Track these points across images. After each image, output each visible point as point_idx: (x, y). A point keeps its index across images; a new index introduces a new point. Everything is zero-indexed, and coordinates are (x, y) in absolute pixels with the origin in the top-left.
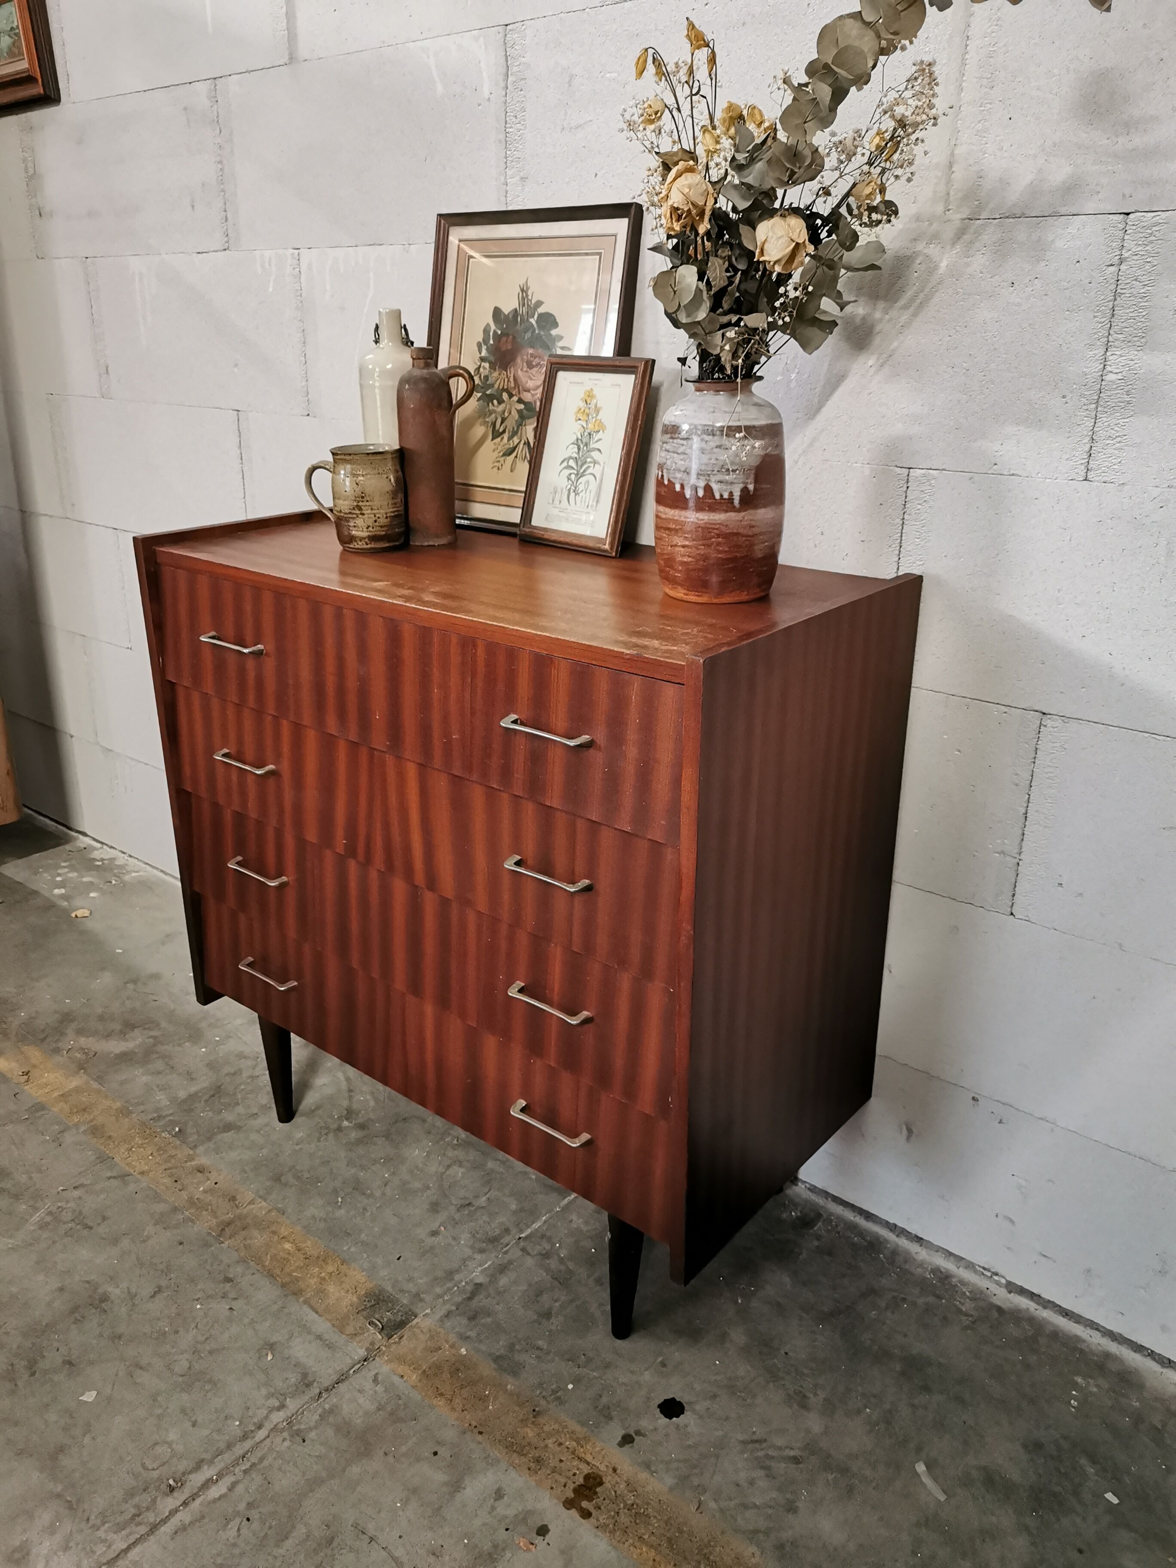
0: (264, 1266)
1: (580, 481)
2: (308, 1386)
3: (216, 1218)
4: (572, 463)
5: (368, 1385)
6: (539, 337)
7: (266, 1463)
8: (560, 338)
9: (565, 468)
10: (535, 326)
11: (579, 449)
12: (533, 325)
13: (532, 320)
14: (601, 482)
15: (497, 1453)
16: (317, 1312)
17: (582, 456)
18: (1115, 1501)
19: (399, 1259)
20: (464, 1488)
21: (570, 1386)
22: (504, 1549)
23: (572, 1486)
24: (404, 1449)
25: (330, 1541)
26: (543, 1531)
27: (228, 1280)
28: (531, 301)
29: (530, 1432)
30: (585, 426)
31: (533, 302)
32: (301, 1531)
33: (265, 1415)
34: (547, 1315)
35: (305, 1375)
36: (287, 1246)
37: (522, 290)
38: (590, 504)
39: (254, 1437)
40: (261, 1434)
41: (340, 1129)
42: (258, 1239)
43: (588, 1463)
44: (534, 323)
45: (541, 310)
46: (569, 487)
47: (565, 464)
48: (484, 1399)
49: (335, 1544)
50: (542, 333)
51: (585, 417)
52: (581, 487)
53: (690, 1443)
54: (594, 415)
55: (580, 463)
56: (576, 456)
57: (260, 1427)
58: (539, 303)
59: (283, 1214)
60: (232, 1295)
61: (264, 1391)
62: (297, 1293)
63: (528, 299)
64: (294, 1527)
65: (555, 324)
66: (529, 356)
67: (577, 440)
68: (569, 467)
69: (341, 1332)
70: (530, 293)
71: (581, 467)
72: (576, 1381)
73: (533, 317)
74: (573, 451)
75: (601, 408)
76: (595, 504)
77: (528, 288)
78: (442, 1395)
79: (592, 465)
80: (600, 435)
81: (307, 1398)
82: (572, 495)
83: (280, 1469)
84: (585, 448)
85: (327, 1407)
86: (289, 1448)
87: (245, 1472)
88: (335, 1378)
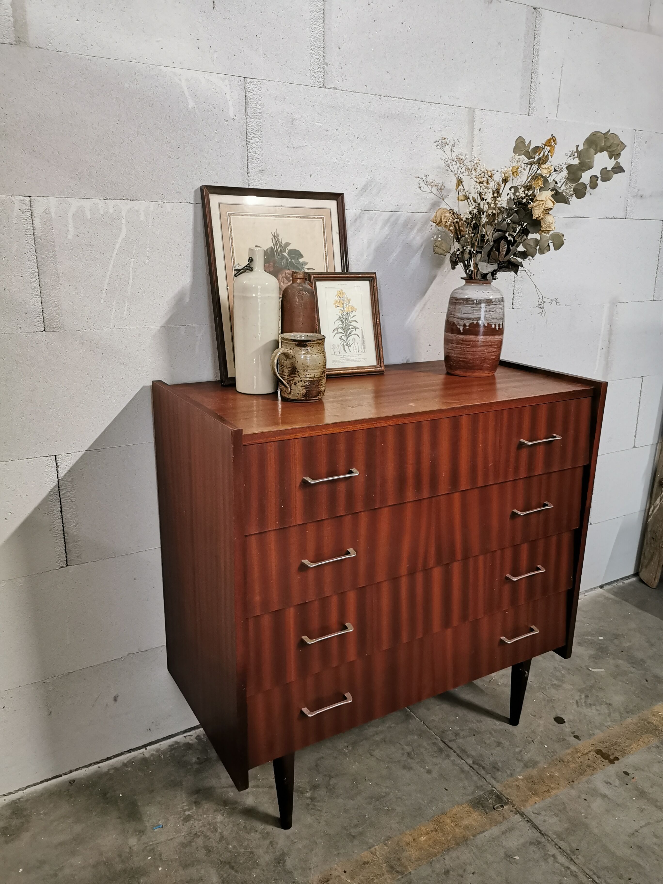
0: (438, 852)
1: (349, 339)
2: (539, 843)
3: (383, 875)
4: (340, 330)
5: (540, 818)
6: (291, 263)
7: (593, 868)
8: (306, 264)
9: (337, 333)
10: (288, 257)
11: (342, 322)
12: (286, 257)
13: (284, 254)
14: (363, 337)
15: (584, 779)
16: (484, 832)
17: (346, 326)
18: (602, 638)
19: (447, 790)
20: (605, 794)
21: (546, 746)
22: (637, 788)
23: (602, 759)
24: (583, 811)
25: (639, 847)
26: (626, 773)
27: (447, 872)
28: (282, 243)
29: (573, 766)
30: (342, 309)
31: (283, 243)
32: (634, 858)
33: (559, 865)
34: (499, 744)
35: (531, 843)
36: (423, 839)
37: (274, 237)
38: (360, 349)
39: (575, 872)
40: (573, 868)
41: (312, 799)
42: (412, 853)
43: (590, 751)
44: (286, 255)
45: (290, 248)
46: (342, 343)
47: (336, 331)
48: (552, 777)
49: (641, 846)
50: (293, 261)
51: (342, 305)
52: (351, 342)
53: (578, 721)
54: (347, 303)
55: (346, 330)
56: (342, 326)
57: (569, 868)
58: (287, 244)
59: (391, 838)
60: (461, 872)
61: (542, 863)
62: (466, 839)
63: (279, 241)
64: (633, 861)
65: (301, 256)
66: (287, 274)
67: (340, 318)
68: (338, 333)
69: (501, 823)
70: (280, 238)
71: (347, 333)
72: (543, 744)
73: (285, 252)
74: (339, 324)
75: (351, 299)
76: (363, 349)
77: (278, 235)
78: (549, 790)
79: (354, 329)
80: (354, 313)
81: (548, 844)
82: (346, 348)
83: (597, 862)
84: (346, 321)
85: (555, 836)
86: (583, 857)
87: (599, 878)
88: (535, 830)
